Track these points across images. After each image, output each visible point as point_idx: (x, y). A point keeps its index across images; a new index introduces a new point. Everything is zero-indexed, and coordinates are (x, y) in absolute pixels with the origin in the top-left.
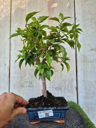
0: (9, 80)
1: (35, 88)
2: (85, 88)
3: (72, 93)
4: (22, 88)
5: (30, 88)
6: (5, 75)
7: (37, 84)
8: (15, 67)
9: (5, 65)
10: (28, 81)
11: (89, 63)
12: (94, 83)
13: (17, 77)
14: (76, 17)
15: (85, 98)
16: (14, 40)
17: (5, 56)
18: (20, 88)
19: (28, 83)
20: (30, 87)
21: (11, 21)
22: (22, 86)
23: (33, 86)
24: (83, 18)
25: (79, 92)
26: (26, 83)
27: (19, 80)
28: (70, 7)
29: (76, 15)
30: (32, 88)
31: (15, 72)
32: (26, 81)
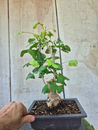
0: (10, 88)
1: (31, 93)
2: (70, 90)
4: (21, 93)
6: (7, 84)
7: (32, 89)
8: (14, 78)
9: (7, 76)
10: (26, 88)
11: (71, 71)
12: (75, 85)
13: (17, 85)
14: (60, 37)
16: (13, 57)
17: (6, 70)
19: (25, 90)
20: (27, 92)
21: (9, 42)
22: (21, 92)
23: (29, 91)
24: (65, 37)
25: (65, 93)
27: (18, 88)
29: (60, 35)
30: (29, 93)
31: (14, 81)
32: (24, 88)
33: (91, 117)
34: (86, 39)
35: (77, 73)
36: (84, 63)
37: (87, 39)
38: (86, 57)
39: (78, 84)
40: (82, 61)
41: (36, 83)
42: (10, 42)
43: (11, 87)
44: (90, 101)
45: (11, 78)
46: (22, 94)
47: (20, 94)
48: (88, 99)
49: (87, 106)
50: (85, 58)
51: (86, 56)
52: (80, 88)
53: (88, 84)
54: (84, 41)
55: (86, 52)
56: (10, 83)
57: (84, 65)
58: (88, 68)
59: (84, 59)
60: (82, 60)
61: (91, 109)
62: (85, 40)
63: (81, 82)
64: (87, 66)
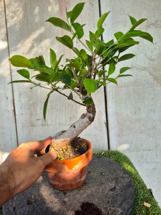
0: (14, 118)
1: (50, 127)
2: (119, 123)
3: (100, 131)
4: (34, 127)
5: (44, 127)
6: (8, 111)
7: (52, 121)
8: (20, 101)
9: (7, 98)
10: (41, 118)
11: (123, 88)
12: (130, 115)
13: (25, 114)
15: (119, 136)
18: (31, 128)
19: (40, 121)
20: (43, 125)
22: (33, 125)
23: (47, 124)
24: (112, 20)
25: (110, 128)
26: (38, 121)
27: (28, 118)
28: (92, 5)
30: (46, 127)
31: (21, 107)
32: (38, 118)
33: (155, 169)
34: (157, 21)
35: (134, 92)
36: (150, 73)
37: (159, 23)
38: (154, 60)
39: (135, 113)
40: (145, 69)
41: (58, 110)
42: (9, 35)
43: (16, 116)
44: (156, 143)
45: (15, 102)
46: (35, 129)
47: (33, 129)
48: (151, 139)
49: (149, 150)
50: (151, 62)
51: (153, 57)
52: (139, 120)
53: (154, 112)
54: (151, 26)
55: (155, 49)
56: (14, 111)
57: (150, 77)
58: (155, 82)
59: (149, 64)
60: (146, 66)
61: (157, 155)
62: (154, 24)
63: (140, 109)
64: (154, 78)
